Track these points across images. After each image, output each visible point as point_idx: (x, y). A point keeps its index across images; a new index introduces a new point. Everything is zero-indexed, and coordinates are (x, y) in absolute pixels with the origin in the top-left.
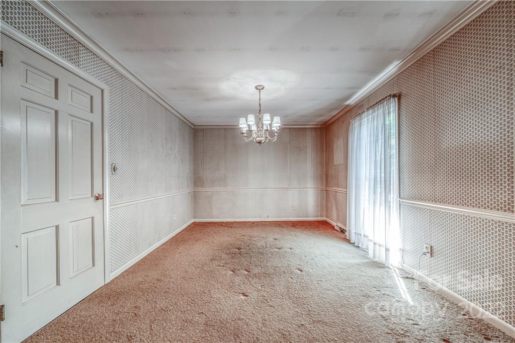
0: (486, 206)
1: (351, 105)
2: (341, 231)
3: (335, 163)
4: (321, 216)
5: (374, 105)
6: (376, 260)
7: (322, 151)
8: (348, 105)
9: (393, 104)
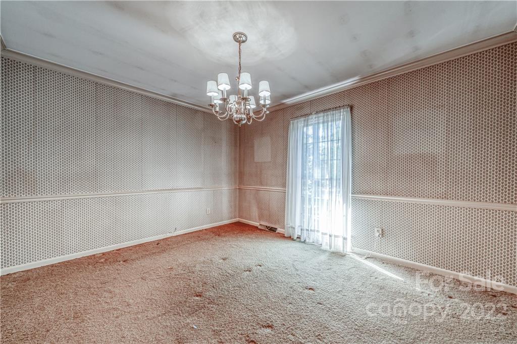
0: (429, 196)
1: (287, 105)
2: (269, 230)
3: (256, 160)
4: (235, 218)
5: (327, 110)
6: (333, 250)
7: (236, 146)
8: (283, 104)
9: (344, 114)
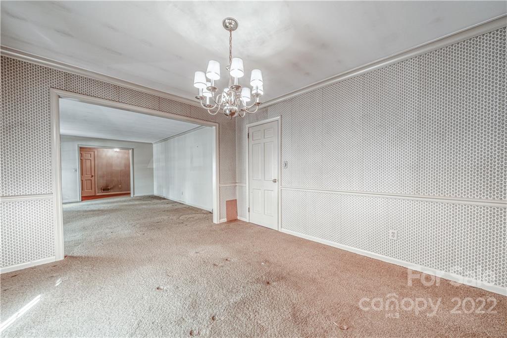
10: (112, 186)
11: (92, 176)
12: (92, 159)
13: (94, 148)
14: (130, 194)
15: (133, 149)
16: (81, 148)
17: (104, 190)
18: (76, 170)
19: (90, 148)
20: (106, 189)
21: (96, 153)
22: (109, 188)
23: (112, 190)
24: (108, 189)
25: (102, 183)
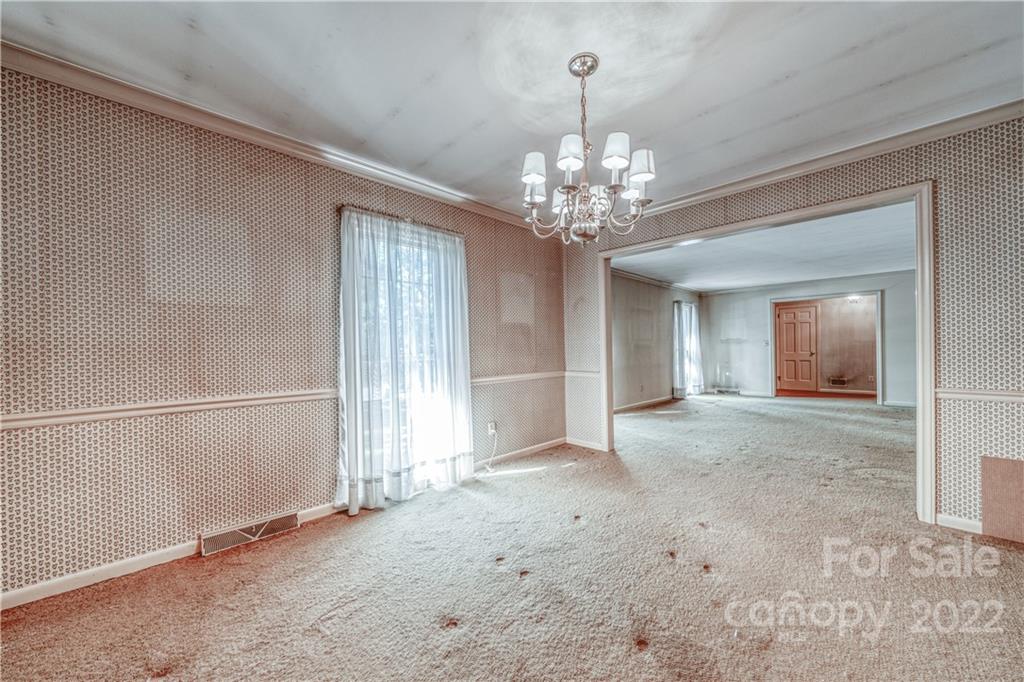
10: (850, 377)
11: (812, 354)
12: (813, 320)
13: (816, 300)
14: (874, 396)
15: (883, 292)
16: (777, 305)
17: (834, 382)
18: (767, 344)
19: (808, 302)
20: (838, 381)
21: (819, 309)
22: (846, 379)
23: (850, 385)
24: (843, 383)
25: (830, 367)
